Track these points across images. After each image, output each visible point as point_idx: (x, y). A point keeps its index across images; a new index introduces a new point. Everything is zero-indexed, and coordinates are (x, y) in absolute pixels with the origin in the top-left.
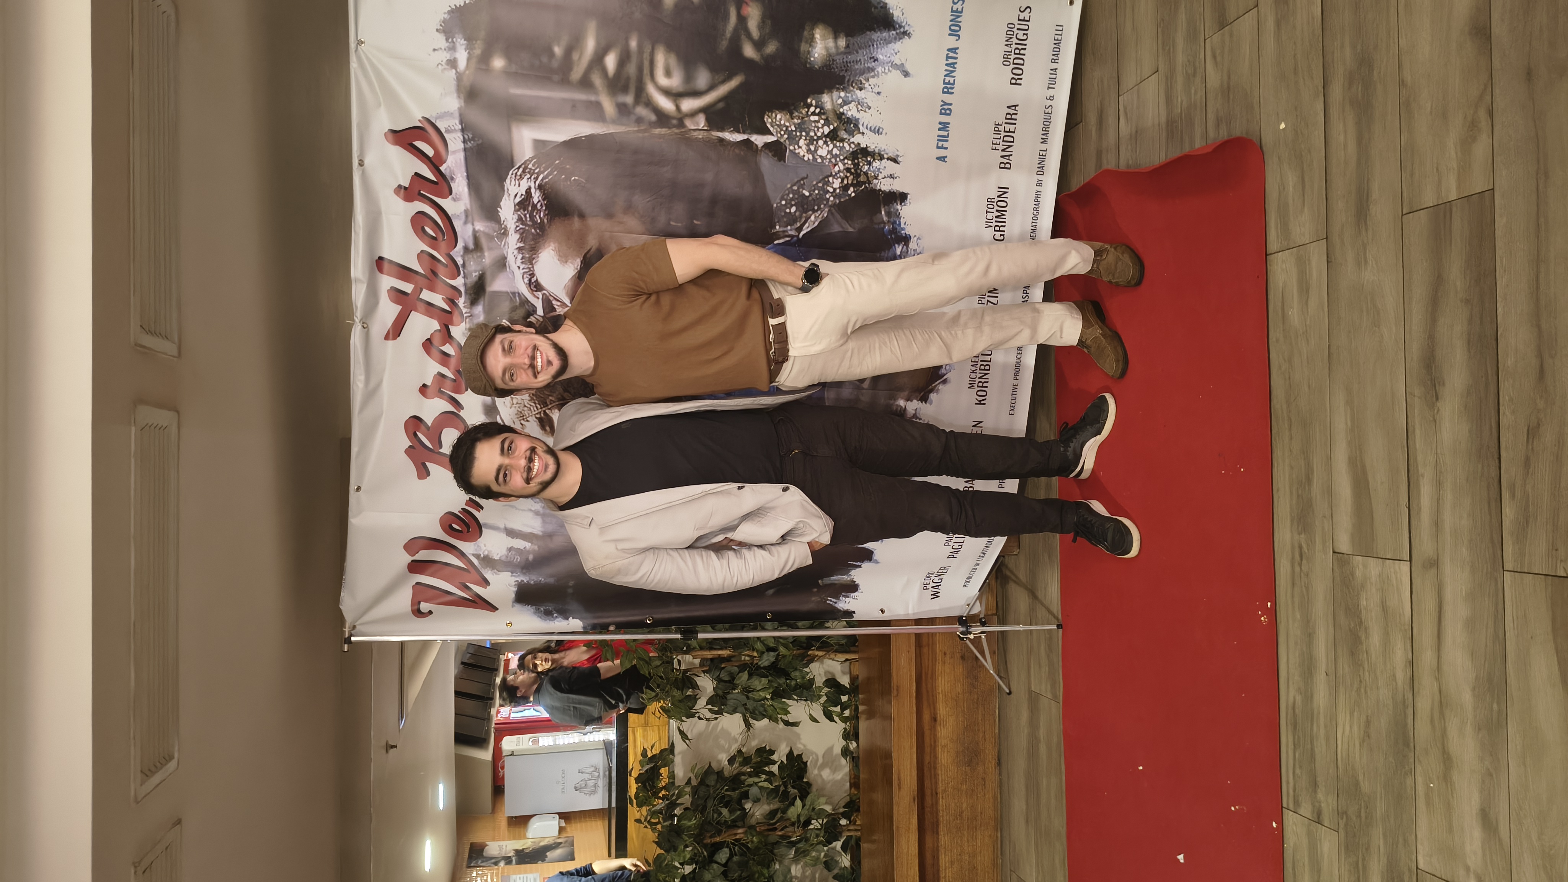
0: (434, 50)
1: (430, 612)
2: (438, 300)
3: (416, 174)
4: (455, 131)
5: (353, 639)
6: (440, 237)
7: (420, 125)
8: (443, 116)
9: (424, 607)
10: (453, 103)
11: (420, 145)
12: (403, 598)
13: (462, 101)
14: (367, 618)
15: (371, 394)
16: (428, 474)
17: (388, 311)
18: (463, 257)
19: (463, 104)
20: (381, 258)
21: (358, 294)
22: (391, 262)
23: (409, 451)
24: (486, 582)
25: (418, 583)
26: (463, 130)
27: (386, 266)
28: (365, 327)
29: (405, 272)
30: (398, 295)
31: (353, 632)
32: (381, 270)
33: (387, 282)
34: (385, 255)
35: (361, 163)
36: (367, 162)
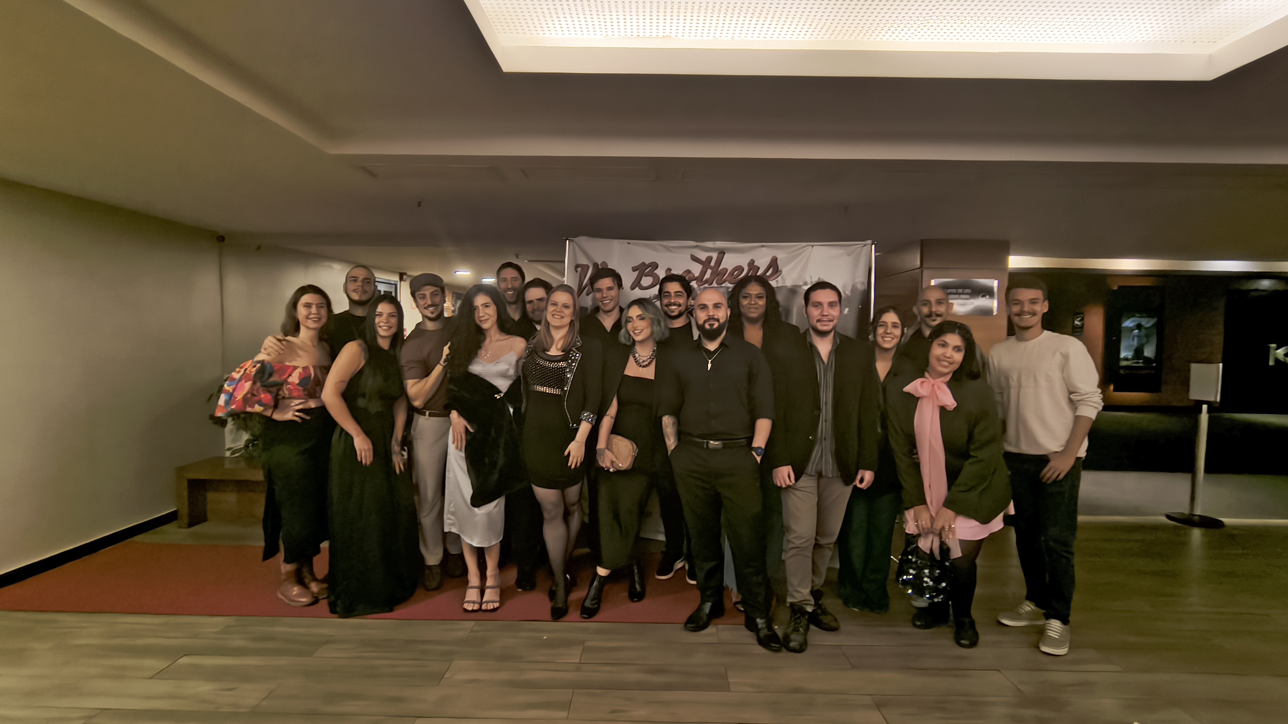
0: (811, 277)
1: (577, 272)
2: (707, 276)
3: (759, 268)
4: (777, 284)
5: (568, 241)
6: (734, 277)
7: (779, 270)
8: (783, 279)
9: (579, 269)
10: (789, 283)
11: (771, 270)
12: (583, 261)
13: (790, 287)
14: (576, 246)
15: (668, 249)
16: (634, 271)
17: (703, 256)
18: (725, 287)
19: (789, 287)
20: (724, 253)
21: (709, 244)
22: (723, 257)
23: (643, 263)
24: (588, 295)
25: (589, 267)
26: (777, 287)
27: (722, 255)
28: (696, 247)
29: (719, 261)
30: (709, 259)
31: (570, 241)
32: (719, 253)
33: (715, 255)
34: (726, 256)
35: (763, 246)
36: (764, 248)
